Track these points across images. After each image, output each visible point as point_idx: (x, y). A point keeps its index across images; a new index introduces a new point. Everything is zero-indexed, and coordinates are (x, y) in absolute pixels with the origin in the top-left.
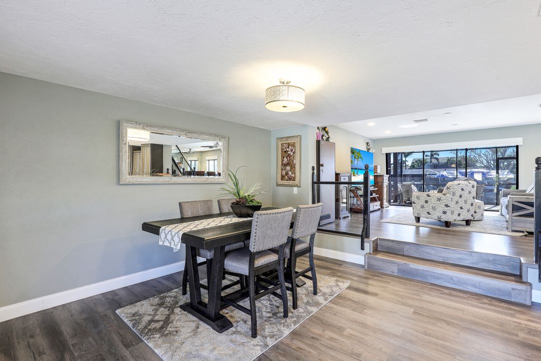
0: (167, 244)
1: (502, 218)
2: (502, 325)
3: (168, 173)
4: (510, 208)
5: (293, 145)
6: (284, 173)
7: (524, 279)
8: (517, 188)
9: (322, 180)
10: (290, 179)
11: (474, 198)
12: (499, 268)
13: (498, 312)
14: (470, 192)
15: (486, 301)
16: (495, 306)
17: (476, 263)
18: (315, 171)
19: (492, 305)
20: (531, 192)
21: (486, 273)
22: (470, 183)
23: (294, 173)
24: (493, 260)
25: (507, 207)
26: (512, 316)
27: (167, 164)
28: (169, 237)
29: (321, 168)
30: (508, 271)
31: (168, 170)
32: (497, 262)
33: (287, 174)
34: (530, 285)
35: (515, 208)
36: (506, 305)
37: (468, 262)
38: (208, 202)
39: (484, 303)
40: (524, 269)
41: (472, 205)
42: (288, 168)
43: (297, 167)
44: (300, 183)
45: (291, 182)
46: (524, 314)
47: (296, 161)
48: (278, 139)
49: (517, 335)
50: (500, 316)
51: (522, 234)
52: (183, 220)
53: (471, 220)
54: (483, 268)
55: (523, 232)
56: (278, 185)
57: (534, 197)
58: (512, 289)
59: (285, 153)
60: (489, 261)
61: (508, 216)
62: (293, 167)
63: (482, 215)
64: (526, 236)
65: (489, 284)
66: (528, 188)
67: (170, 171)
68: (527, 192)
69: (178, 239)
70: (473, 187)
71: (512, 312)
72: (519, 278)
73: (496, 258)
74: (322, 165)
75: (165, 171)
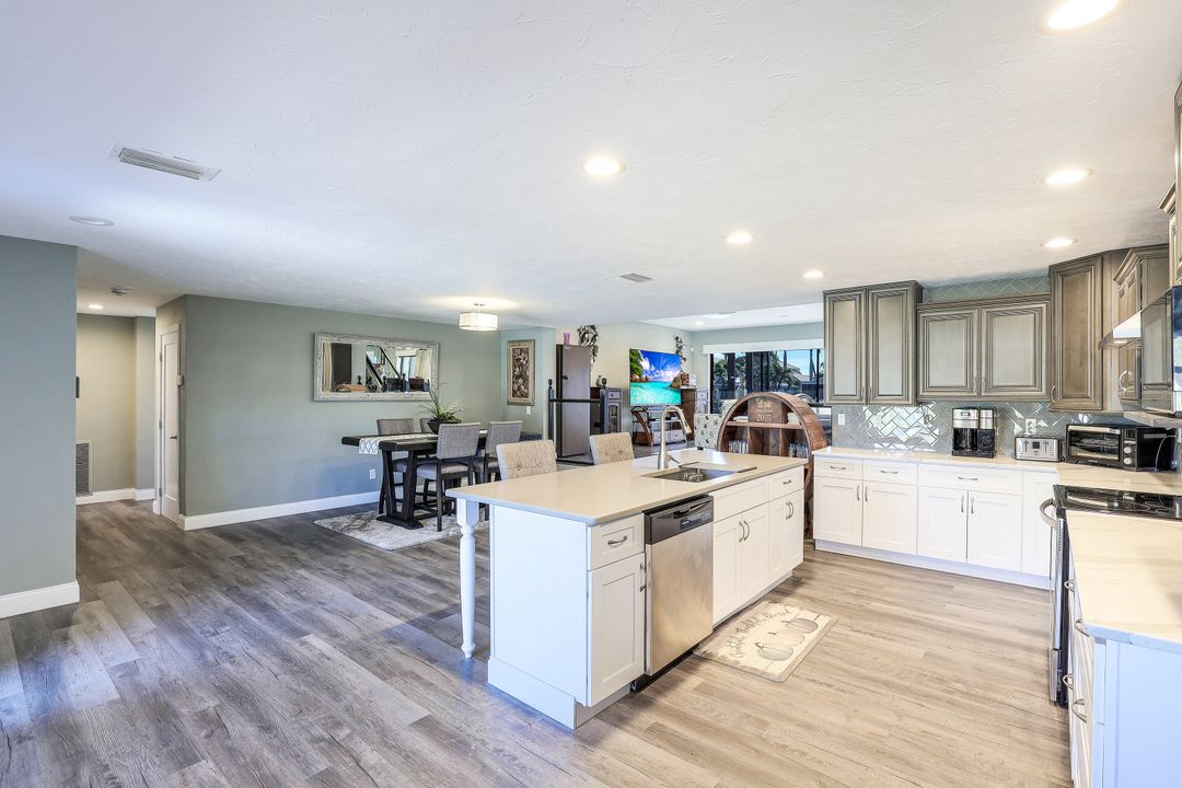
0: (366, 452)
3: (359, 383)
5: (527, 352)
6: (516, 387)
9: (564, 397)
10: (522, 396)
18: (554, 386)
23: (526, 387)
27: (359, 369)
28: (368, 446)
29: (564, 381)
31: (359, 378)
33: (519, 388)
38: (408, 421)
42: (520, 381)
43: (530, 379)
44: (534, 401)
45: (523, 400)
47: (530, 373)
48: (510, 342)
52: (380, 435)
56: (509, 403)
59: (517, 362)
62: (526, 380)
67: (363, 381)
69: (375, 447)
74: (566, 378)
75: (354, 379)
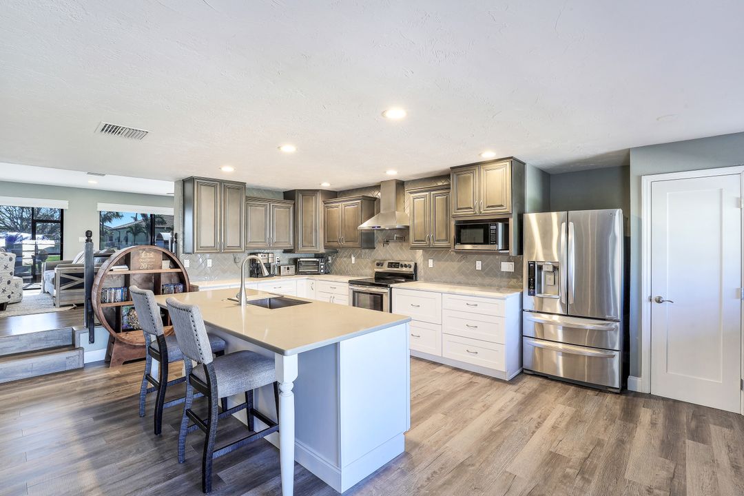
1: (47, 296)
2: (60, 390)
4: (58, 282)
7: (77, 346)
8: (62, 259)
11: (11, 274)
12: (52, 344)
13: (56, 383)
14: (6, 267)
15: (40, 380)
16: (51, 380)
17: (25, 347)
19: (48, 380)
20: (78, 263)
21: (38, 353)
22: (6, 255)
24: (46, 337)
25: (54, 281)
26: (69, 380)
30: (62, 344)
32: (50, 339)
34: (82, 349)
35: (64, 281)
36: (61, 375)
37: (14, 348)
39: (40, 382)
40: (77, 335)
41: (9, 282)
46: (79, 374)
49: (75, 390)
50: (57, 385)
51: (70, 308)
53: (7, 303)
54: (34, 349)
55: (72, 305)
57: (84, 268)
58: (67, 358)
60: (40, 340)
61: (55, 291)
63: (21, 295)
64: (74, 308)
65: (42, 362)
66: (75, 257)
68: (74, 263)
70: (11, 259)
71: (69, 377)
72: (73, 347)
73: (47, 335)
